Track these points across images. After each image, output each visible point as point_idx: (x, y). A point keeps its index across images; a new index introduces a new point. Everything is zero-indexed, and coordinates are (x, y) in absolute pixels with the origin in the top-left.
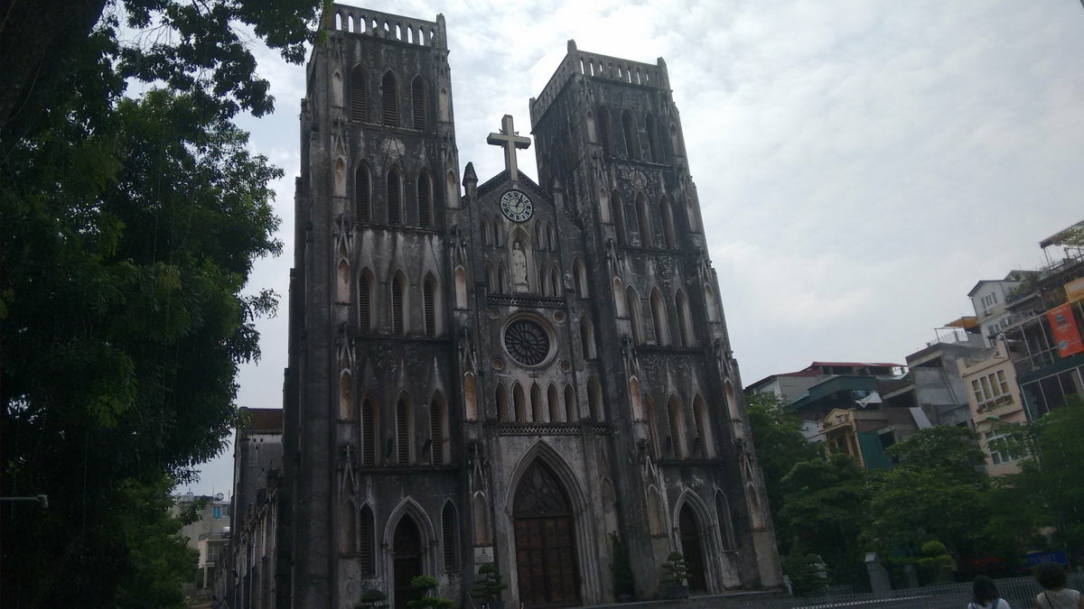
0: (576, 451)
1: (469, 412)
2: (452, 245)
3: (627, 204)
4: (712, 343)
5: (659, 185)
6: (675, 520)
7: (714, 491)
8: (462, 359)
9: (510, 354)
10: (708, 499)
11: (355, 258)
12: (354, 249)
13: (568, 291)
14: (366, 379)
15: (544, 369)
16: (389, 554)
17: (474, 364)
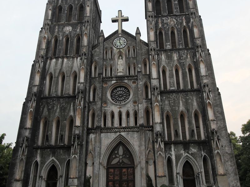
0: (136, 138)
1: (78, 122)
2: (81, 59)
3: (165, 33)
4: (202, 85)
5: (182, 22)
6: (178, 169)
7: (202, 154)
8: (77, 102)
9: (113, 100)
10: (198, 159)
11: (47, 69)
12: (47, 66)
13: (138, 72)
14: (44, 113)
15: (125, 105)
16: (43, 181)
17: (82, 103)
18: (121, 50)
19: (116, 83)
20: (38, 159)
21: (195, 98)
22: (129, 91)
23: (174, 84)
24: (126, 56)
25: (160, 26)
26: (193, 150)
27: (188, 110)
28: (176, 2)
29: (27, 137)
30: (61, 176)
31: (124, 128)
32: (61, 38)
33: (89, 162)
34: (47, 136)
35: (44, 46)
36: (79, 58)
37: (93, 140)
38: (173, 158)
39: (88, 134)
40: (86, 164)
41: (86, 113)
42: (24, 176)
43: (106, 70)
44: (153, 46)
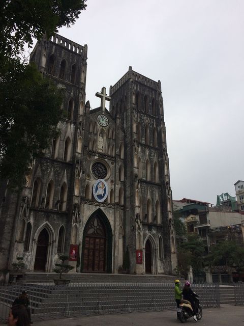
0: (112, 214)
1: (77, 192)
2: (79, 128)
3: (142, 128)
4: (165, 182)
5: (153, 124)
6: (144, 245)
7: (158, 236)
8: (76, 172)
9: (93, 174)
10: (156, 238)
17: (81, 174)
18: (104, 128)
19: (98, 159)
21: (157, 191)
24: (107, 136)
25: (139, 120)
26: (154, 232)
28: (151, 104)
29: (28, 197)
36: (73, 125)
44: (136, 137)
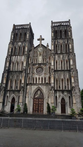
0: (45, 88)
1: (23, 82)
2: (25, 57)
3: (58, 46)
4: (71, 69)
5: (65, 42)
6: (59, 100)
7: (68, 95)
8: (23, 74)
9: (37, 73)
10: (67, 97)
11: (11, 60)
12: (12, 59)
13: (47, 62)
14: (10, 77)
15: (41, 75)
16: (10, 103)
17: (25, 74)
18: (41, 53)
19: (38, 66)
20: (8, 95)
21: (68, 74)
22: (43, 69)
23: (60, 68)
24: (42, 55)
25: (56, 43)
26: (65, 93)
27: (65, 78)
28: (64, 33)
29: (4, 87)
30: (16, 101)
31: (40, 84)
32: (17, 47)
33: (27, 96)
34: (11, 86)
35: (10, 51)
36: (24, 56)
37: (29, 88)
38: (58, 96)
39: (27, 86)
40: (26, 97)
41: (26, 78)
42: (3, 101)
43: (34, 61)
44: (53, 52)
